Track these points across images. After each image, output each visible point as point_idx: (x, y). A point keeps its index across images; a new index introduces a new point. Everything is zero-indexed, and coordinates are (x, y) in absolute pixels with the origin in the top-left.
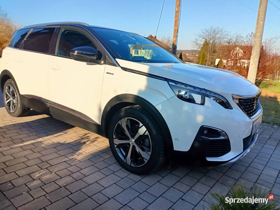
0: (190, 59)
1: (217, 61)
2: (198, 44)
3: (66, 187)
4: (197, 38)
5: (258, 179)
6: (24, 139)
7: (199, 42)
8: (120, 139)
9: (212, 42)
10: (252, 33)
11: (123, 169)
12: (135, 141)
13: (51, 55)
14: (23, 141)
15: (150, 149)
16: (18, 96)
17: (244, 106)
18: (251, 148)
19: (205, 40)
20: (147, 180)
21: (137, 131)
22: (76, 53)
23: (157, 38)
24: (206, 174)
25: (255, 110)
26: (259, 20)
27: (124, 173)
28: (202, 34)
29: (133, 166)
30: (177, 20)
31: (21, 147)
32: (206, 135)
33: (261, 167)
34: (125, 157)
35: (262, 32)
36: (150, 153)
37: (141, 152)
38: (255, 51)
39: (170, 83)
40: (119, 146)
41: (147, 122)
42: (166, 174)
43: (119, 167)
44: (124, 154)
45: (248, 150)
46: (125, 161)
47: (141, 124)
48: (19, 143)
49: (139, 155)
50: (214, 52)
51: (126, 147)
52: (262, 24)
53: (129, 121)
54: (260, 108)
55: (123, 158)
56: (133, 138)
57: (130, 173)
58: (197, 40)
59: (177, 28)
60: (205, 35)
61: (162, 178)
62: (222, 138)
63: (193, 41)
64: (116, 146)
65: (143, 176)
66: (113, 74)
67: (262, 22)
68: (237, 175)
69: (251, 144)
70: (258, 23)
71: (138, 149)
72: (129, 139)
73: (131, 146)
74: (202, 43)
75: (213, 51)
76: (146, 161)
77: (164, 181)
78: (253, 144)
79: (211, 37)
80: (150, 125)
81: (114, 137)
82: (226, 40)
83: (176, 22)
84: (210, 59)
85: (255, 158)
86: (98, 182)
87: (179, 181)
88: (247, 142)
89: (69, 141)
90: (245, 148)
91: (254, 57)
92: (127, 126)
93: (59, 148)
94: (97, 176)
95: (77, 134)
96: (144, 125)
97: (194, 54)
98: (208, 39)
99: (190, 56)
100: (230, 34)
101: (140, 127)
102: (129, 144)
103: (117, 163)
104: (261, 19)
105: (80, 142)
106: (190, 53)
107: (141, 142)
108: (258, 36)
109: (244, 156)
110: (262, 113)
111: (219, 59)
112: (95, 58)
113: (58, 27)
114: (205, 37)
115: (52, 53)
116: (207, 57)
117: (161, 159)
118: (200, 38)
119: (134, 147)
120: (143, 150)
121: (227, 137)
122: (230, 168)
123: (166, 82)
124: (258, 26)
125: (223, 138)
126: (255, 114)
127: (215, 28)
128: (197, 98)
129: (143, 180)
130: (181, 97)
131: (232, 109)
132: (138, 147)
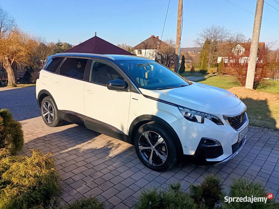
0: (192, 57)
1: (219, 60)
2: (199, 44)
3: (110, 181)
4: (199, 37)
5: (245, 173)
6: (67, 146)
7: (200, 41)
8: (144, 146)
9: (213, 41)
10: (249, 39)
11: (146, 168)
12: (155, 148)
13: (86, 81)
14: (67, 148)
15: (167, 153)
16: (56, 111)
17: (232, 122)
18: (239, 151)
19: (206, 39)
20: (165, 175)
21: (157, 141)
22: (111, 85)
23: (159, 38)
24: (207, 170)
25: (241, 123)
26: (255, 29)
27: (147, 170)
28: (203, 33)
29: (154, 165)
30: (179, 29)
31: (67, 152)
32: (206, 144)
33: (248, 165)
34: (148, 159)
35: (258, 39)
36: (167, 156)
37: (160, 155)
38: (252, 57)
39: (180, 108)
40: (143, 151)
41: (164, 135)
42: (178, 171)
43: (143, 166)
44: (147, 157)
45: (237, 153)
46: (148, 162)
47: (159, 136)
48: (64, 149)
49: (158, 158)
50: (215, 51)
51: (148, 152)
52: (258, 33)
53: (150, 133)
54: (247, 120)
55: (146, 160)
56: (154, 146)
57: (152, 170)
58: (198, 40)
59: (179, 36)
60: (206, 34)
61: (175, 173)
62: (216, 145)
63: (194, 40)
64: (140, 151)
65: (162, 173)
66: (137, 100)
67: (257, 31)
68: (229, 171)
69: (239, 148)
70: (254, 32)
71: (157, 153)
72: (150, 146)
73: (152, 151)
74: (204, 42)
75: (214, 49)
76: (164, 162)
77: (177, 175)
78: (242, 147)
79: (212, 36)
80: (166, 137)
81: (139, 144)
82: (228, 38)
83: (178, 30)
84: (212, 58)
85: (245, 157)
86: (130, 177)
87: (187, 175)
88: (235, 147)
89: (99, 147)
90: (234, 152)
91: (251, 62)
92: (149, 137)
93: (95, 152)
94: (129, 173)
95: (105, 141)
96: (162, 136)
97: (196, 51)
98: (209, 38)
99: (192, 54)
100: (231, 33)
101: (159, 137)
102: (151, 150)
103: (141, 163)
104: (256, 28)
105: (107, 147)
106: (192, 50)
107: (159, 148)
108: (254, 44)
109: (233, 157)
110: (248, 124)
111: (221, 58)
112: (124, 87)
113: (90, 59)
114: (206, 37)
115: (87, 80)
116: (209, 55)
117: (174, 160)
118: (201, 38)
119: (154, 151)
120: (162, 154)
121: (220, 145)
122: (225, 165)
123: (177, 107)
124: (254, 34)
125: (218, 145)
126: (241, 126)
127: (216, 27)
128: (199, 118)
129: (162, 175)
130: (187, 118)
131: (223, 125)
132: (157, 152)
